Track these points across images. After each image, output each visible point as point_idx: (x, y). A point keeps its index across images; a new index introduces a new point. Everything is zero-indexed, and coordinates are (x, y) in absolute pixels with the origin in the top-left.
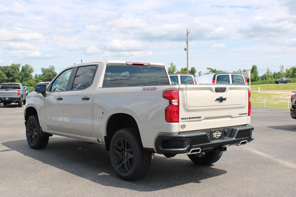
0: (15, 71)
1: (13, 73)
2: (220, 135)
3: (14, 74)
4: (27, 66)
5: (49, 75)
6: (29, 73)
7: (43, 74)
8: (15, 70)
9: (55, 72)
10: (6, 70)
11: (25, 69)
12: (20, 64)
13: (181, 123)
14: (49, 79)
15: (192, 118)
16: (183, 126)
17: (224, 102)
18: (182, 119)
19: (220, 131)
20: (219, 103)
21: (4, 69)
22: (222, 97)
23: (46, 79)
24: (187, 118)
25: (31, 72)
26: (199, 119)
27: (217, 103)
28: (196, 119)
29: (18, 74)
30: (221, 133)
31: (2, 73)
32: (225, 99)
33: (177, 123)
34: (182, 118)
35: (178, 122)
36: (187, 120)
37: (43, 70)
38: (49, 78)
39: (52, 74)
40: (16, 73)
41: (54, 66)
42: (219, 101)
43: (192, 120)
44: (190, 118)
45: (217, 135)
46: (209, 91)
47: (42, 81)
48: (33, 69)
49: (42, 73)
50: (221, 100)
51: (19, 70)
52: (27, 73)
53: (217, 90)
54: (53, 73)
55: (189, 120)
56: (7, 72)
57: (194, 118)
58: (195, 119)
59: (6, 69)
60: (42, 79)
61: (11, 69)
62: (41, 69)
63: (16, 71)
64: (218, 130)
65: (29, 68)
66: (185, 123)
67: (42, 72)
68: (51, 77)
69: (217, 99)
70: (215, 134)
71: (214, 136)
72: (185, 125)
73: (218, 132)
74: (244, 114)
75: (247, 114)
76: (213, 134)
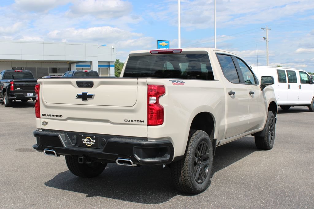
2: (94, 143)
15: (53, 115)
16: (45, 123)
17: (90, 101)
18: (43, 115)
20: (82, 101)
22: (87, 94)
24: (47, 115)
26: (60, 118)
27: (80, 101)
30: (94, 141)
32: (91, 97)
35: (39, 117)
36: (47, 117)
42: (82, 98)
43: (53, 117)
44: (50, 115)
45: (88, 142)
50: (85, 97)
55: (49, 117)
58: (56, 118)
64: (89, 137)
66: (47, 120)
69: (79, 96)
70: (86, 140)
71: (84, 143)
72: (47, 122)
73: (89, 139)
74: (136, 121)
75: (143, 121)
76: (83, 140)
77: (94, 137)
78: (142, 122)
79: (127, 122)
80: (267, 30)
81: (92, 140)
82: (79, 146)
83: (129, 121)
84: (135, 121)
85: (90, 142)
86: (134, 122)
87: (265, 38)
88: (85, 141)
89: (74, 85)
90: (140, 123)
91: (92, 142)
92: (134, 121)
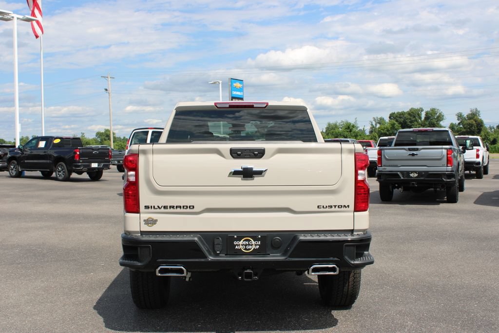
0: (414, 119)
1: (411, 122)
2: (258, 247)
3: (413, 123)
4: (433, 110)
5: (470, 124)
6: (437, 121)
7: (459, 124)
8: (414, 117)
9: (481, 119)
10: (400, 118)
11: (430, 115)
12: (422, 108)
13: (145, 215)
14: (468, 130)
15: (171, 207)
16: (150, 222)
18: (147, 207)
19: (255, 239)
20: (242, 180)
21: (398, 116)
22: (252, 168)
23: (464, 130)
24: (158, 207)
25: (440, 121)
26: (188, 210)
27: (238, 180)
28: (182, 210)
29: (419, 124)
30: (259, 243)
31: (395, 122)
32: (260, 173)
33: (136, 215)
34: (145, 206)
35: (138, 212)
36: (158, 210)
37: (460, 116)
38: (470, 129)
39: (474, 122)
40: (416, 123)
41: (478, 109)
42: (242, 176)
44: (165, 207)
45: (246, 245)
46: (216, 157)
47: (457, 134)
48: (443, 116)
49: (457, 122)
50: (247, 174)
51: (420, 118)
52: (434, 121)
53: (236, 154)
54: (476, 121)
55: (162, 210)
56: (402, 121)
57: (177, 207)
59: (402, 116)
60: (458, 132)
61: (409, 117)
62: (456, 115)
63: (416, 120)
64: (248, 236)
65: (437, 114)
66: (154, 216)
67: (458, 120)
68: (473, 128)
69: (236, 173)
70: (241, 242)
71: (237, 247)
72: (155, 219)
73: (249, 241)
74: (337, 207)
75: (348, 206)
76: (235, 243)
77: (260, 236)
78: (346, 207)
79: (322, 209)
80: (109, 79)
81: (253, 242)
82: (226, 255)
83: (325, 207)
84: (335, 206)
85: (249, 245)
86: (333, 209)
87: (106, 90)
88: (240, 245)
89: (225, 155)
90: (343, 209)
91: (254, 245)
92: (333, 207)
